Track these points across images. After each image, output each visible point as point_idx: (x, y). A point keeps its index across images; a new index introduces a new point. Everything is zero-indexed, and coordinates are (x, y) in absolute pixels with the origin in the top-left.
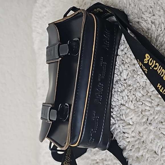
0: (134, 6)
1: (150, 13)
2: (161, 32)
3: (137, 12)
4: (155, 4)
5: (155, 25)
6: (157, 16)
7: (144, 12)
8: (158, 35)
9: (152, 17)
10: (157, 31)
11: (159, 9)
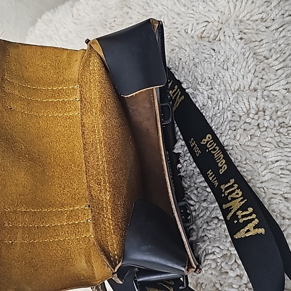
0: (188, 73)
1: (207, 86)
2: (218, 111)
3: (191, 80)
4: (214, 75)
5: (211, 101)
6: (216, 90)
7: (200, 83)
8: (214, 114)
9: (210, 91)
10: (214, 108)
11: (219, 83)
